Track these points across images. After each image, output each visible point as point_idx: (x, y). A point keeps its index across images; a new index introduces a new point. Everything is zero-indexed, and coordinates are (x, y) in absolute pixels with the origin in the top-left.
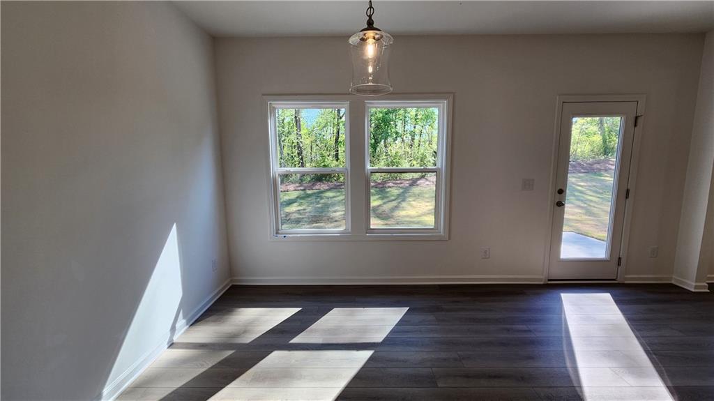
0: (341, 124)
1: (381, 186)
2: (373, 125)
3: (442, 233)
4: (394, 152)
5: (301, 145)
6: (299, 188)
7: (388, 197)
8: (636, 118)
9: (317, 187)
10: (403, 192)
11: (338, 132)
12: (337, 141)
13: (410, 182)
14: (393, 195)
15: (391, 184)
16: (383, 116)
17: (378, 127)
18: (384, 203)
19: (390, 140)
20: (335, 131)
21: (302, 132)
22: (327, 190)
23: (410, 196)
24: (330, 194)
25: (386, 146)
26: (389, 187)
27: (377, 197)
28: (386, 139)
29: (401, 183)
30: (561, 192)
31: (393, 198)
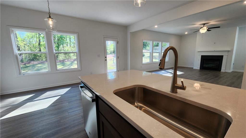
0: (41, 37)
1: (62, 61)
2: (56, 39)
3: (79, 69)
4: (67, 49)
5: (19, 46)
6: (22, 64)
7: (65, 65)
8: (118, 42)
9: (32, 63)
10: (71, 63)
11: (40, 41)
12: (39, 44)
13: (74, 60)
14: (67, 64)
15: (66, 61)
16: (60, 36)
17: (58, 40)
18: (64, 67)
19: (65, 45)
20: (38, 40)
21: (18, 40)
22: (37, 64)
23: (74, 64)
24: (39, 65)
25: (63, 47)
26: (66, 62)
27: (61, 65)
28: (63, 45)
29: (70, 60)
30: (106, 57)
31: (67, 65)
